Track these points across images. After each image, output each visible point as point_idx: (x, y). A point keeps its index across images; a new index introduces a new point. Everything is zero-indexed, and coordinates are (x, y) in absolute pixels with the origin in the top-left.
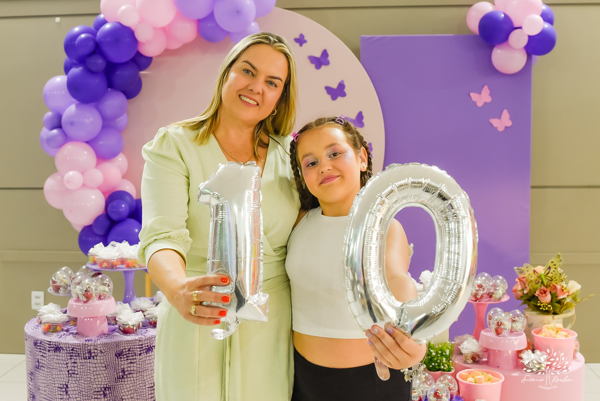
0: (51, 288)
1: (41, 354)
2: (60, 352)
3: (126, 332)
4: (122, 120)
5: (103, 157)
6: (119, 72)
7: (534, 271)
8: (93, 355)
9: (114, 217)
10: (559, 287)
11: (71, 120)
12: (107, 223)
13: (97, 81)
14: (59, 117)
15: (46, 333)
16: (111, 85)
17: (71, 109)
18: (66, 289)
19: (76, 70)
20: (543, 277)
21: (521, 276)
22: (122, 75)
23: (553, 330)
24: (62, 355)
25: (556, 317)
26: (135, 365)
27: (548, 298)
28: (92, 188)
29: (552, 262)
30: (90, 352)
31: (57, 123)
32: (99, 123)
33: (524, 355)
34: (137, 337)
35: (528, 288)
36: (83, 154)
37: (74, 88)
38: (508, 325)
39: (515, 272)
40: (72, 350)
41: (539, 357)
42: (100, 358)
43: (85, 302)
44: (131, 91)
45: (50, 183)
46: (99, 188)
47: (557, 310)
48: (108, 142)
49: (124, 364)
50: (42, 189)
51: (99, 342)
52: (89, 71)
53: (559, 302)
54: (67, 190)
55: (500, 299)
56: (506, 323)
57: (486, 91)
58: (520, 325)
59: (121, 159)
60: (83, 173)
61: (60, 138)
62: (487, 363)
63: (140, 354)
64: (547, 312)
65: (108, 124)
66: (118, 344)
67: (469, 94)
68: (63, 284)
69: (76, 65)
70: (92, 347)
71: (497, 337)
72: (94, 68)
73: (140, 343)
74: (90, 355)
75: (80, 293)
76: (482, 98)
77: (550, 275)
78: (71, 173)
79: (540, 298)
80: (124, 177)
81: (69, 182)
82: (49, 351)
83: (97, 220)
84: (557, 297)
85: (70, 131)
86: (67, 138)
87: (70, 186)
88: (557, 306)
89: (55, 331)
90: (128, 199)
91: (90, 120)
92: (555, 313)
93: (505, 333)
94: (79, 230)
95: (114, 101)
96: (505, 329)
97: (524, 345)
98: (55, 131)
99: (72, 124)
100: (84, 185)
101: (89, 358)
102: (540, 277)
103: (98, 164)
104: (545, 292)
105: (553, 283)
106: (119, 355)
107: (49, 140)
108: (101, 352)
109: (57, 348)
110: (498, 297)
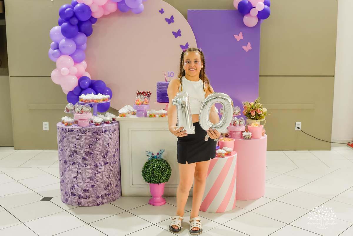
0: (66, 111)
1: (65, 133)
2: (73, 132)
3: (96, 125)
4: (85, 46)
5: (77, 62)
6: (84, 25)
7: (250, 104)
8: (85, 132)
9: (83, 87)
10: (258, 110)
11: (63, 45)
12: (80, 90)
13: (74, 29)
14: (58, 45)
15: (66, 126)
16: (80, 30)
17: (63, 41)
18: (71, 111)
19: (65, 24)
20: (253, 106)
21: (245, 106)
22: (84, 26)
23: (255, 125)
24: (74, 133)
25: (257, 121)
26: (100, 136)
27: (254, 114)
28: (73, 75)
29: (256, 100)
30: (84, 132)
31: (57, 47)
32: (75, 47)
33: (243, 133)
34: (101, 126)
35: (247, 110)
36: (69, 60)
37: (64, 32)
38: (238, 122)
39: (242, 104)
40: (77, 131)
41: (249, 134)
42: (88, 134)
43: (81, 114)
44: (88, 33)
45: (54, 73)
46: (75, 75)
47: (258, 118)
48: (79, 55)
49: (96, 136)
50: (50, 76)
51: (87, 128)
52: (71, 24)
53: (259, 115)
54: (62, 76)
55: (237, 114)
56: (237, 122)
57: (241, 34)
58: (242, 123)
59: (84, 63)
60: (69, 69)
61: (59, 53)
62: (231, 137)
63: (102, 133)
64: (254, 119)
65: (78, 47)
66: (94, 129)
67: (234, 36)
68: (70, 109)
69: (65, 22)
70: (85, 130)
71: (234, 127)
72: (73, 23)
73: (102, 129)
74: (84, 133)
75: (79, 110)
76: (239, 37)
77: (255, 105)
78: (64, 68)
79: (251, 114)
80: (86, 71)
81: (63, 72)
82: (68, 132)
83: (75, 88)
84: (258, 113)
85: (63, 50)
86: (61, 54)
87: (63, 74)
88: (258, 117)
89: (69, 125)
90: (88, 79)
91: (71, 45)
92: (257, 120)
93: (237, 125)
94: (67, 93)
95: (81, 38)
96: (237, 124)
97: (244, 130)
98: (56, 51)
99: (64, 47)
100: (69, 74)
101: (84, 134)
102: (252, 106)
103: (74, 65)
104: (253, 111)
105: (256, 108)
106: (95, 133)
107: (54, 54)
108: (88, 131)
109: (72, 131)
110: (236, 113)
